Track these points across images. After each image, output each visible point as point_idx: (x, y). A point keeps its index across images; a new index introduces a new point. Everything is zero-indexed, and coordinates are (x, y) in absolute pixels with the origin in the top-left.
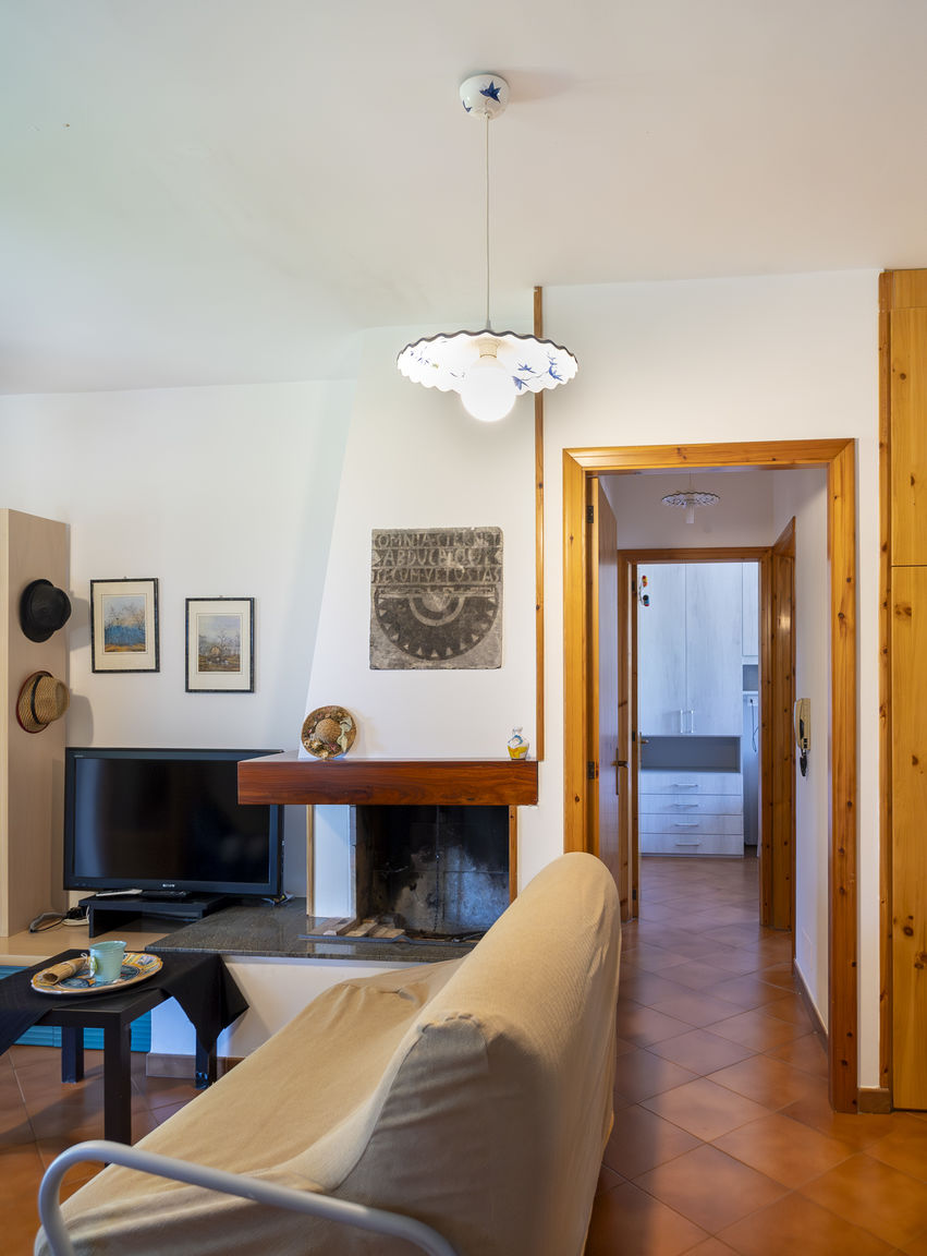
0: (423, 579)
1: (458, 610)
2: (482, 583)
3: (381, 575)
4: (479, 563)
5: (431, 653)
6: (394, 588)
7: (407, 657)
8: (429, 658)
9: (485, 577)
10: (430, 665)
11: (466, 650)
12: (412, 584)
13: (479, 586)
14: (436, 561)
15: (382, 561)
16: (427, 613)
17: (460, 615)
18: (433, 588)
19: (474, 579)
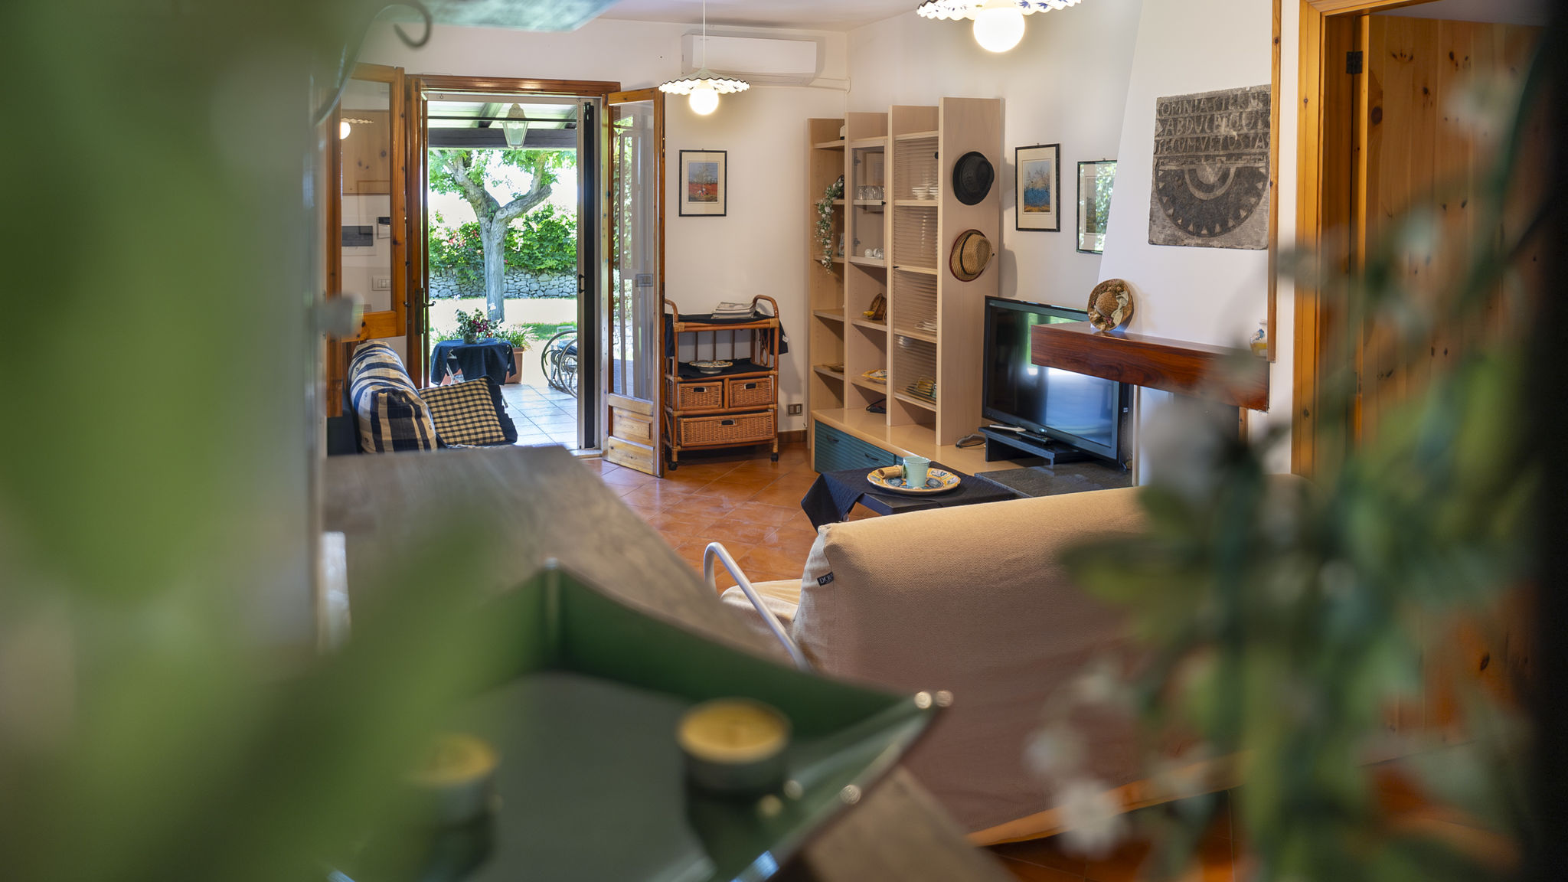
0: (1198, 149)
1: (1229, 182)
2: (1253, 151)
3: (1162, 145)
4: (1252, 128)
5: (1202, 230)
6: (1172, 159)
7: (1180, 233)
8: (1199, 235)
9: (1257, 144)
10: (1200, 242)
11: (1234, 227)
12: (1188, 154)
13: (1249, 154)
14: (1211, 128)
15: (1164, 131)
16: (1201, 185)
17: (1230, 187)
18: (1207, 158)
19: (1247, 146)
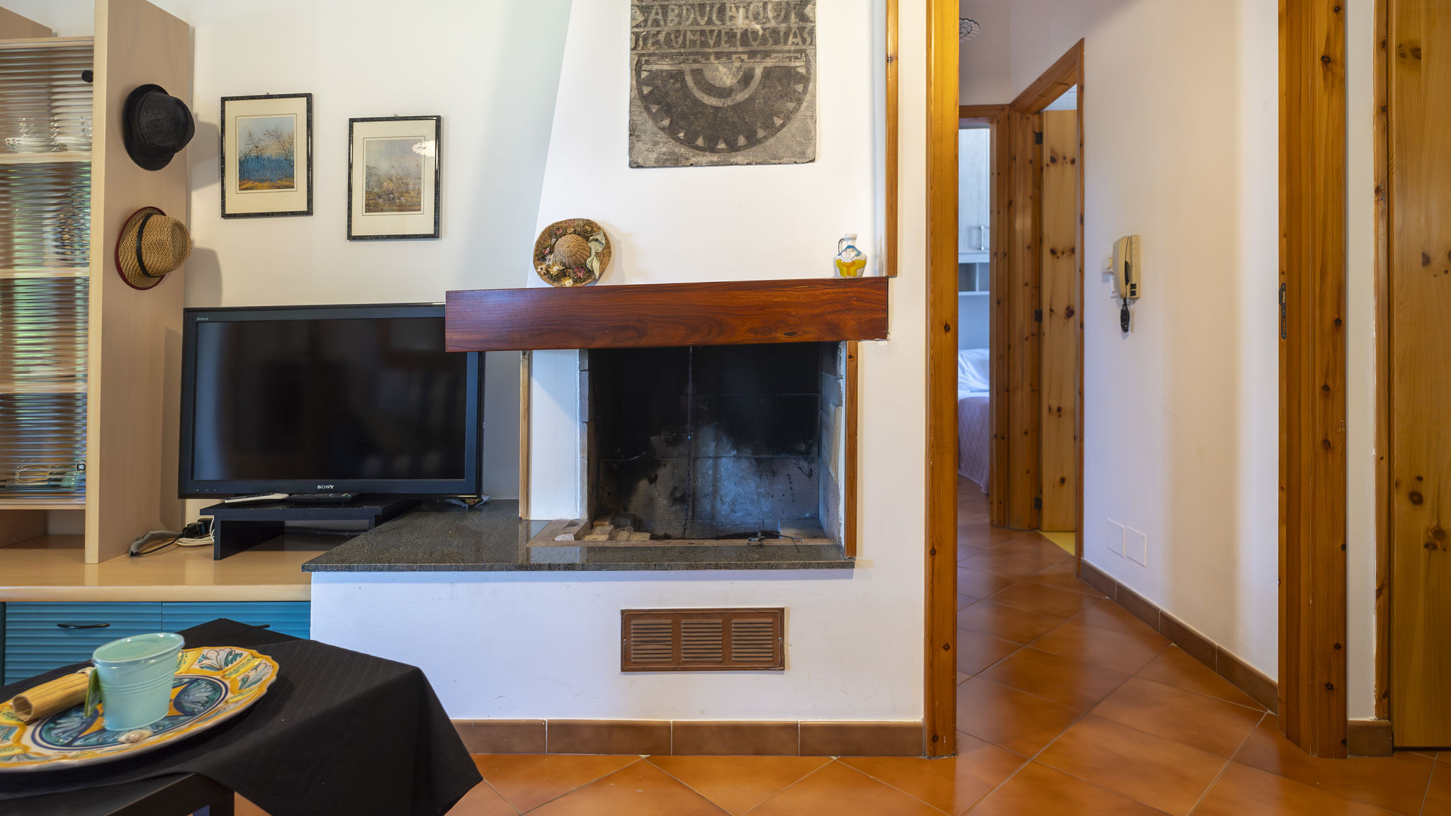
0: (704, 44)
1: (754, 84)
2: (786, 48)
3: (645, 39)
4: (783, 21)
5: (717, 143)
6: (663, 56)
7: (683, 150)
8: (713, 150)
9: (791, 39)
10: (715, 158)
11: (765, 138)
12: (689, 50)
13: (781, 52)
14: (722, 20)
15: (646, 21)
16: (711, 89)
17: (756, 91)
18: (719, 56)
19: (776, 42)
